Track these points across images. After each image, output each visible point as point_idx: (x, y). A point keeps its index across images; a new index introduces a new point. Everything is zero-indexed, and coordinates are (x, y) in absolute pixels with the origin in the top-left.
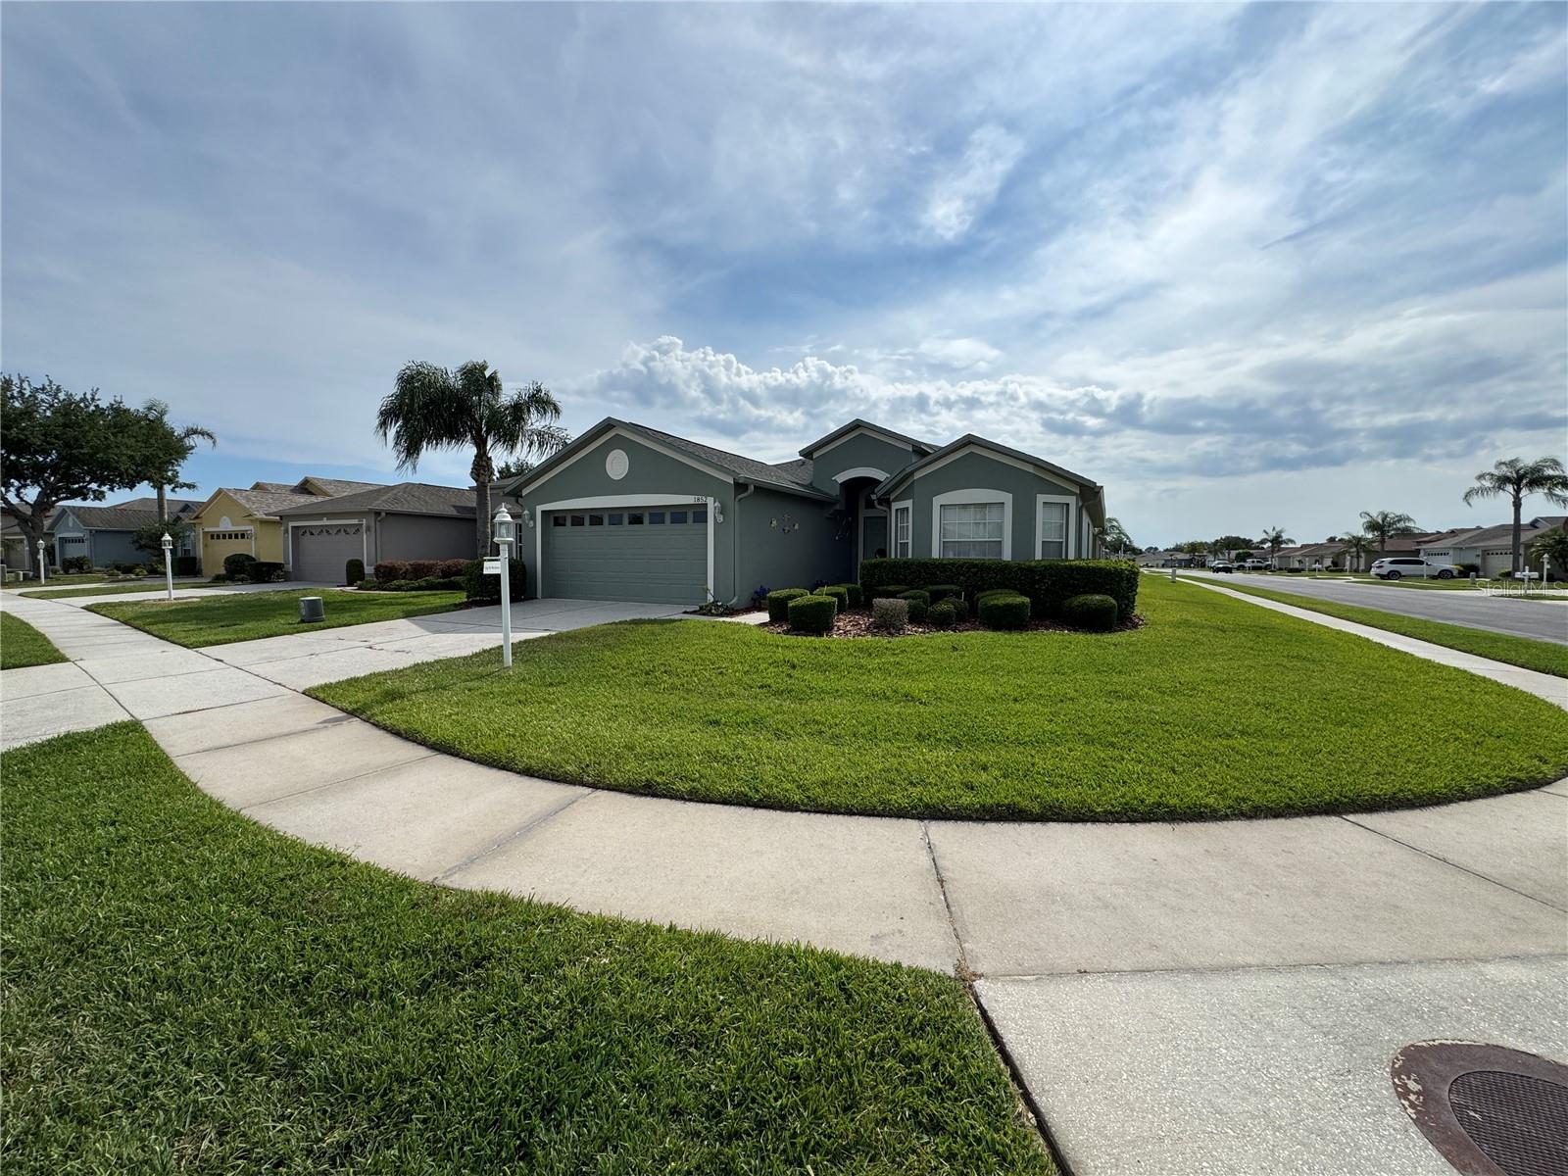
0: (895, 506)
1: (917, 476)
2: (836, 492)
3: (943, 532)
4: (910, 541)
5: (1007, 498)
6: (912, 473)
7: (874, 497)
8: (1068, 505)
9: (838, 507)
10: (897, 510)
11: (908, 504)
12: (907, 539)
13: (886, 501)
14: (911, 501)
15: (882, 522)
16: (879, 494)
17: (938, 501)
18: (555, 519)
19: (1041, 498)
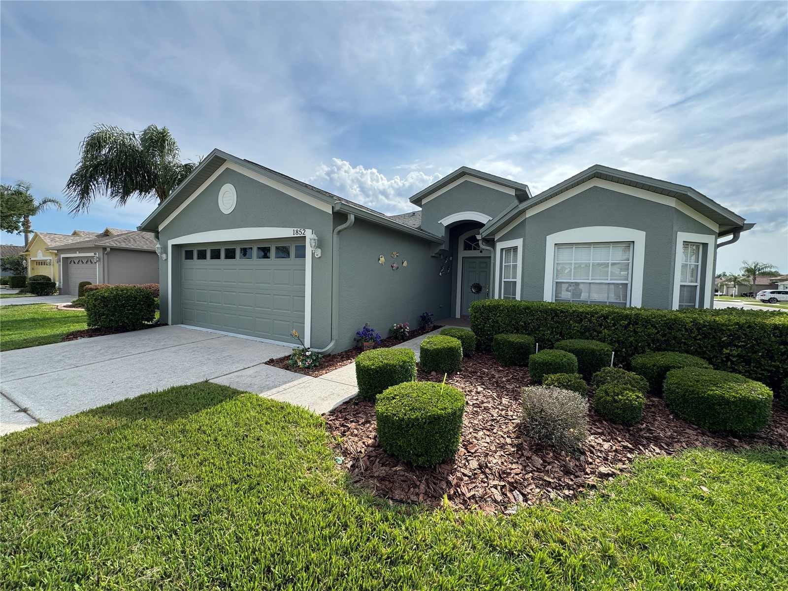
0: (500, 246)
1: (529, 214)
2: (441, 233)
3: (557, 272)
4: (519, 280)
5: (639, 237)
6: (523, 211)
7: (479, 237)
8: (705, 245)
9: (443, 247)
10: (502, 250)
11: (518, 243)
12: (515, 277)
13: (491, 242)
14: (521, 240)
15: (486, 263)
16: (484, 235)
17: (552, 239)
18: (185, 253)
19: (682, 237)
